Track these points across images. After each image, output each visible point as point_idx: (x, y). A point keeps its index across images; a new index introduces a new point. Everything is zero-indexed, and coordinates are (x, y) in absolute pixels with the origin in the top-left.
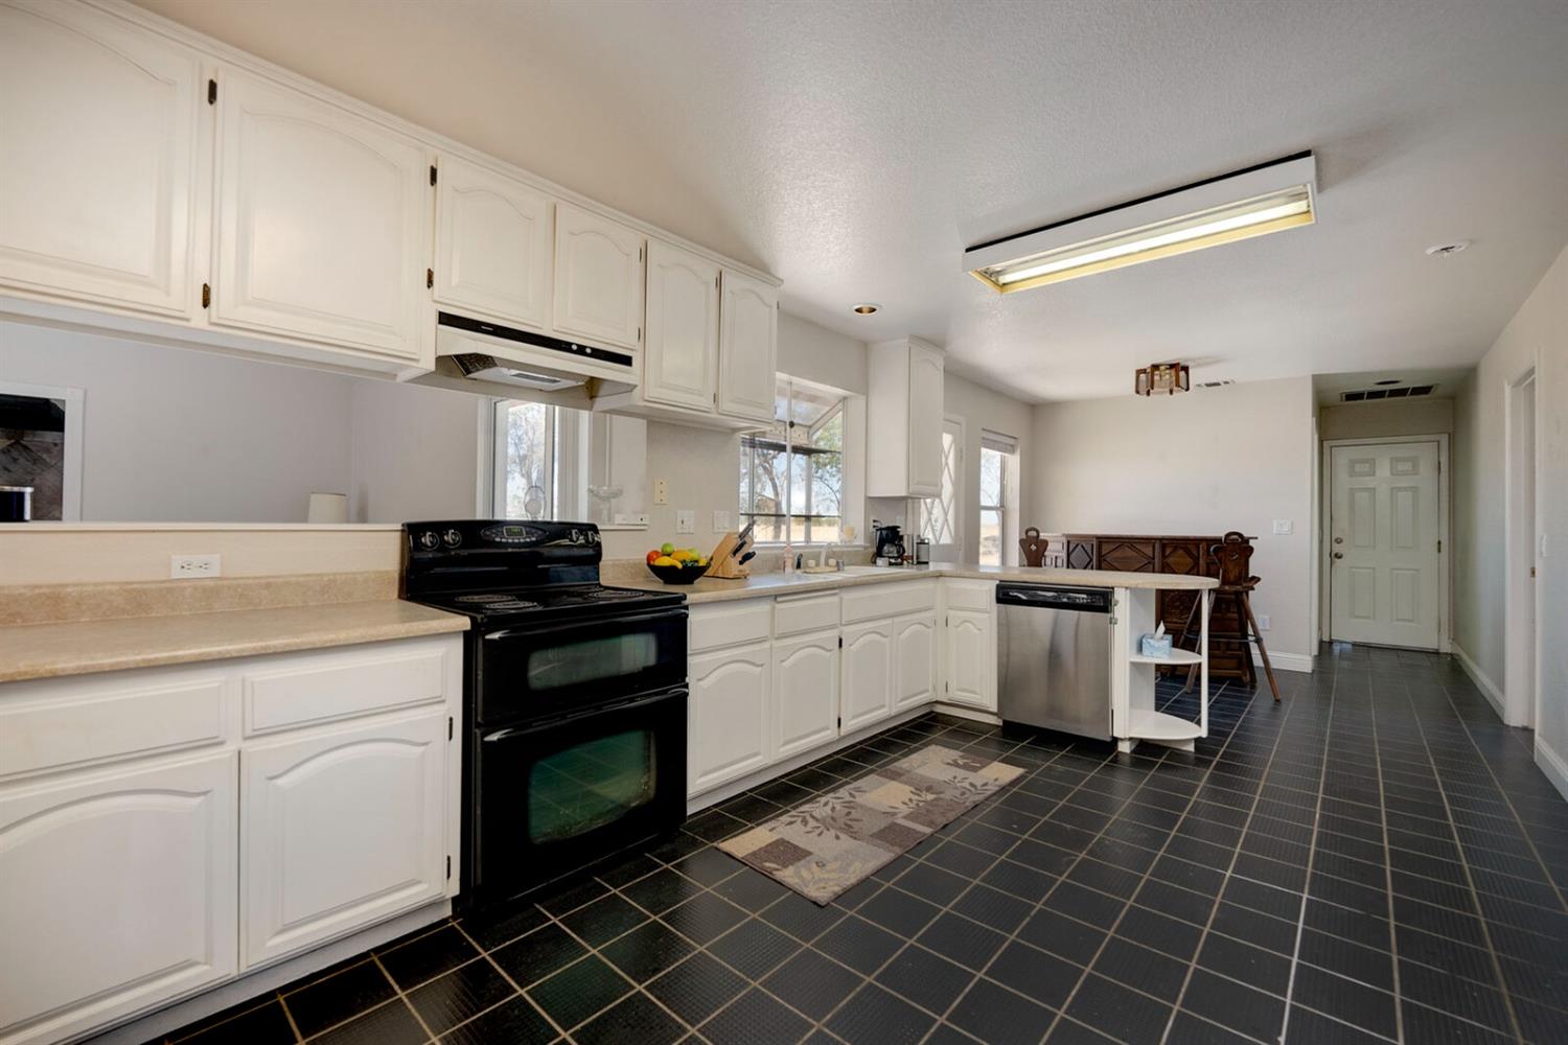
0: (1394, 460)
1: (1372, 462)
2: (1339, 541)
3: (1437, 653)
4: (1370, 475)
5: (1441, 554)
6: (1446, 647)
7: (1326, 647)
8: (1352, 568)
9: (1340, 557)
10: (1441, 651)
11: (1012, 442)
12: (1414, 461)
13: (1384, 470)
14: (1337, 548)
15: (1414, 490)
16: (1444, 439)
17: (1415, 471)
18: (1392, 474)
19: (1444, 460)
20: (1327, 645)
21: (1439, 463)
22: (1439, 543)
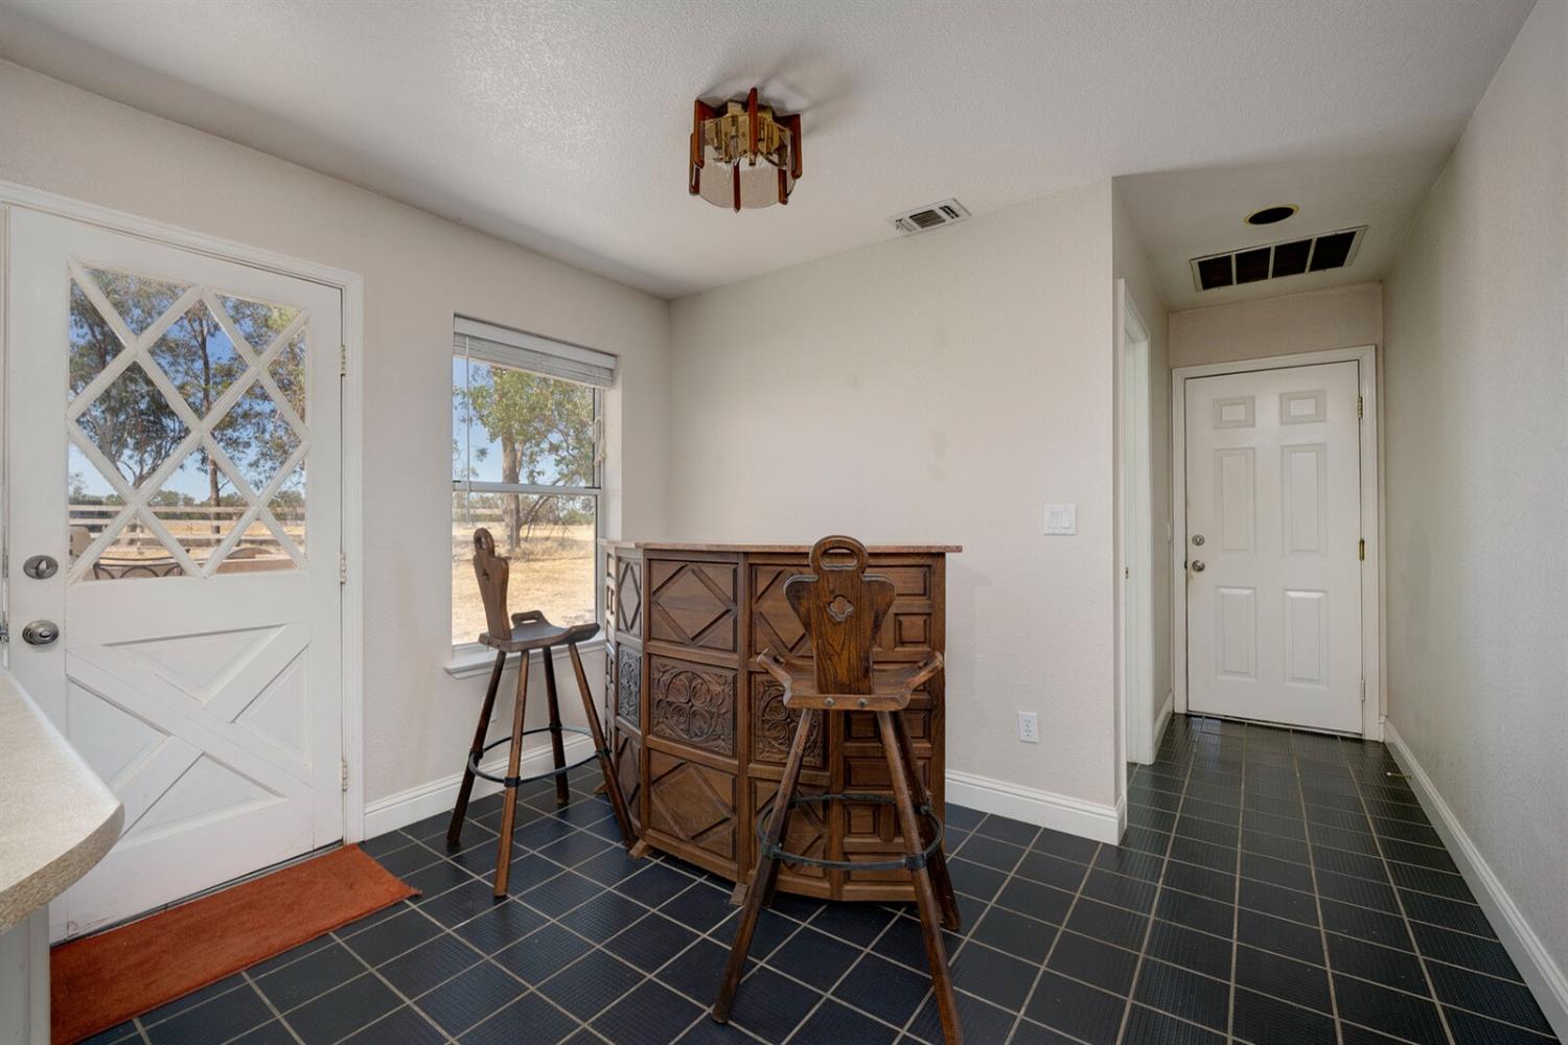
0: (1285, 399)
1: (1249, 402)
2: (1199, 541)
3: (1359, 741)
4: (1247, 426)
5: (1365, 562)
6: (1375, 731)
7: (1180, 726)
8: (1218, 587)
9: (1201, 569)
10: (1367, 737)
11: (608, 362)
12: (1318, 396)
13: (1268, 412)
14: (1197, 553)
15: (1319, 448)
16: (1368, 356)
17: (1320, 416)
18: (1282, 423)
19: (1369, 393)
20: (1182, 719)
21: (1361, 400)
22: (1362, 542)
